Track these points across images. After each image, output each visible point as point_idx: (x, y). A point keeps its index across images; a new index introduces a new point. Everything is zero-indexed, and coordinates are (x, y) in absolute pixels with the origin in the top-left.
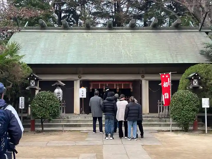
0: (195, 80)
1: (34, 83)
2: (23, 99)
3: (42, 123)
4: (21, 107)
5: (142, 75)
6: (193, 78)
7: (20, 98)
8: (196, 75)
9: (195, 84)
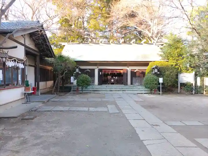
0: (156, 69)
1: (78, 70)
3: (82, 89)
5: (128, 67)
7: (71, 77)
8: (157, 67)
9: (156, 71)
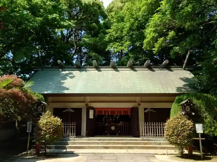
0: (187, 107)
1: (41, 109)
2: (30, 123)
4: (29, 131)
5: (139, 104)
6: (185, 105)
7: (28, 122)
8: (189, 102)
9: (188, 111)
